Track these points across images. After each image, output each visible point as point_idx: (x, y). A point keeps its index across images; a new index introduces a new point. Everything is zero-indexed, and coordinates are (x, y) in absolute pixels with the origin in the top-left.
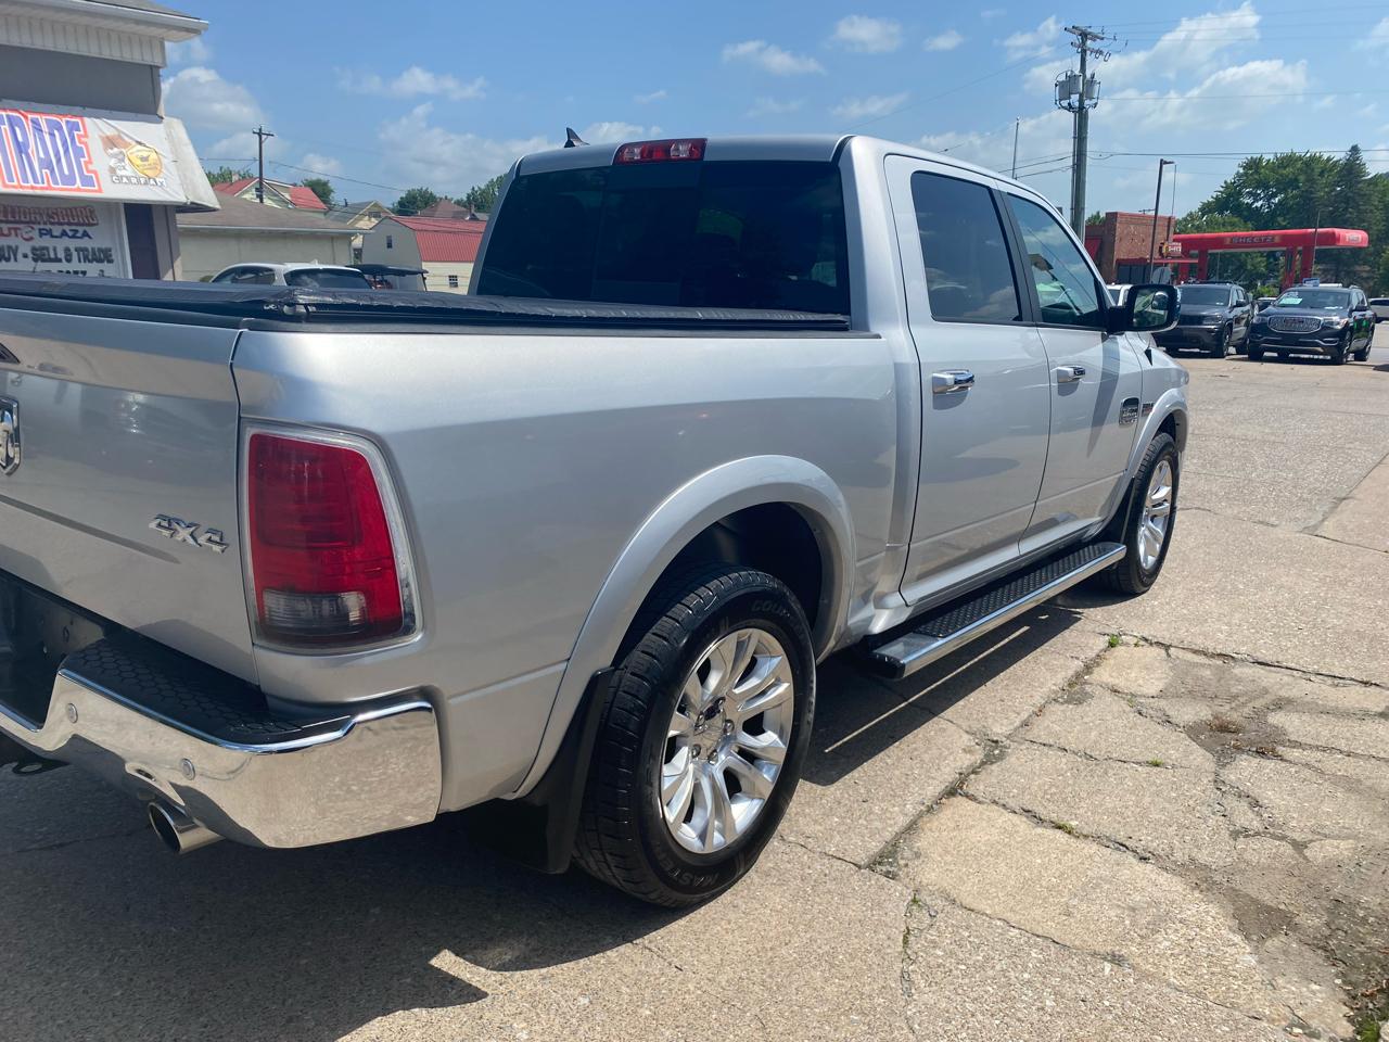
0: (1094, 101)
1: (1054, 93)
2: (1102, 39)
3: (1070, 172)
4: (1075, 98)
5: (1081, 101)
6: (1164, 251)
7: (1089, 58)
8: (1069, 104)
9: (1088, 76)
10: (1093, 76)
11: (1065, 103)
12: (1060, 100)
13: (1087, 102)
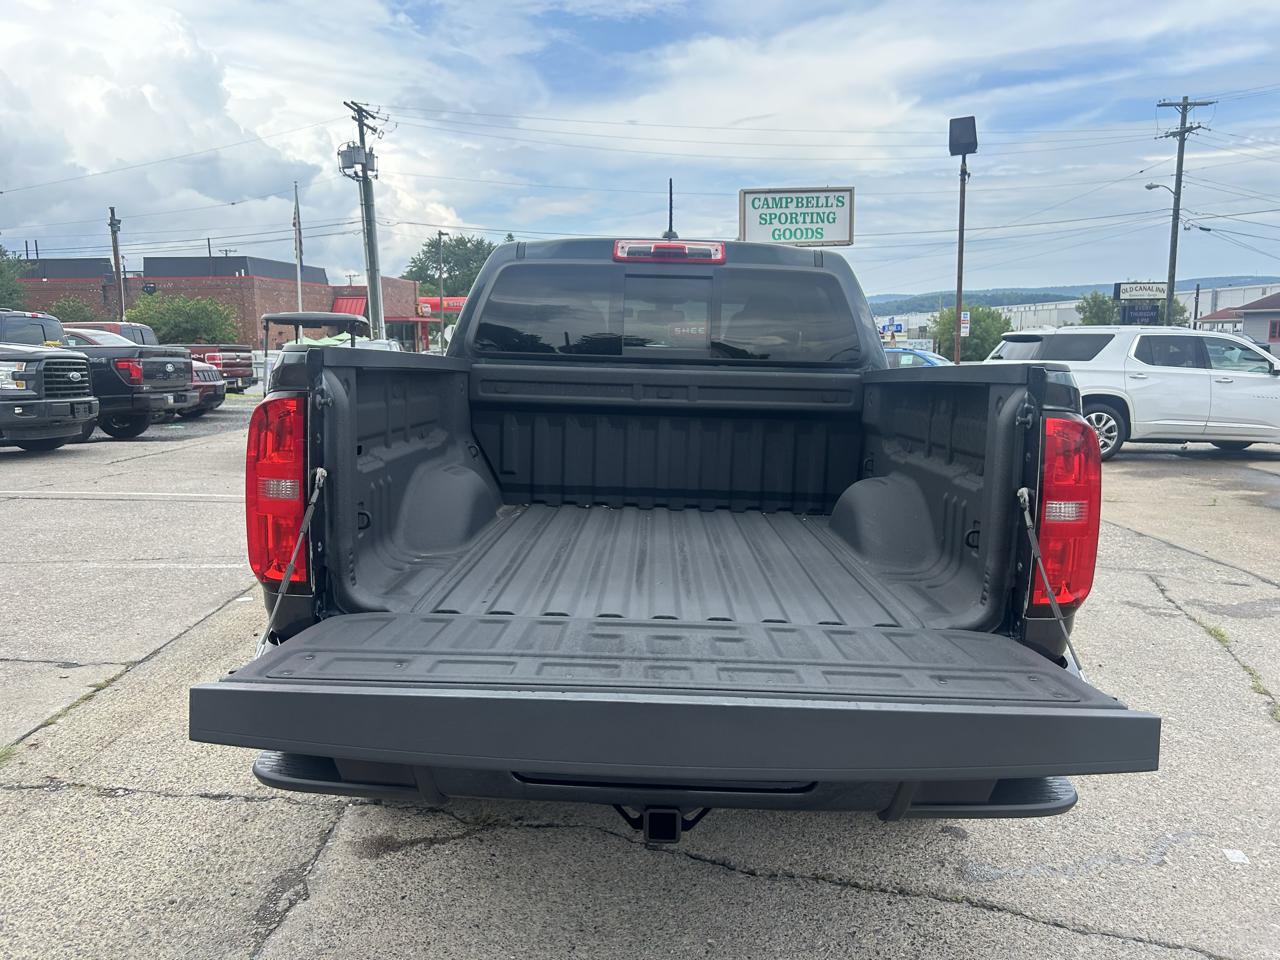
0: (375, 173)
1: (338, 161)
2: (374, 118)
3: (362, 234)
4: (358, 168)
5: (364, 171)
6: (420, 311)
7: (368, 133)
8: (356, 173)
9: (367, 150)
10: (371, 150)
11: (350, 171)
12: (344, 168)
13: (369, 173)
